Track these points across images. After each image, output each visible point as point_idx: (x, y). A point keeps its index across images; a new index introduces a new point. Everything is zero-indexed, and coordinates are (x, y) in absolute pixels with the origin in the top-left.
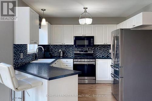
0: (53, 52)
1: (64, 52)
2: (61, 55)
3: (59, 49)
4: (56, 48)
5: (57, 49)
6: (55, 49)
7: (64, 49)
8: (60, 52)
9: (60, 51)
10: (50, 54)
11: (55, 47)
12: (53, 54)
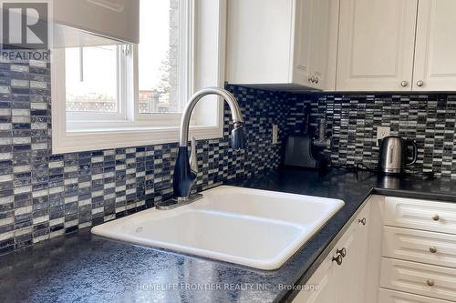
0: (336, 141)
1: (409, 142)
2: (389, 166)
3: (379, 123)
4: (354, 113)
5: (361, 122)
6: (352, 120)
7: (414, 124)
8: (383, 143)
9: (380, 136)
10: (316, 150)
11: (353, 107)
12: (335, 150)
